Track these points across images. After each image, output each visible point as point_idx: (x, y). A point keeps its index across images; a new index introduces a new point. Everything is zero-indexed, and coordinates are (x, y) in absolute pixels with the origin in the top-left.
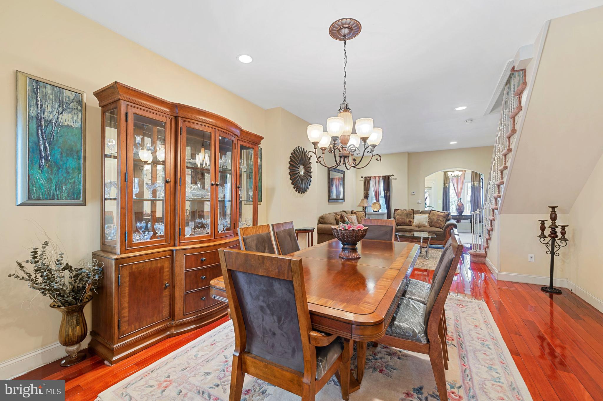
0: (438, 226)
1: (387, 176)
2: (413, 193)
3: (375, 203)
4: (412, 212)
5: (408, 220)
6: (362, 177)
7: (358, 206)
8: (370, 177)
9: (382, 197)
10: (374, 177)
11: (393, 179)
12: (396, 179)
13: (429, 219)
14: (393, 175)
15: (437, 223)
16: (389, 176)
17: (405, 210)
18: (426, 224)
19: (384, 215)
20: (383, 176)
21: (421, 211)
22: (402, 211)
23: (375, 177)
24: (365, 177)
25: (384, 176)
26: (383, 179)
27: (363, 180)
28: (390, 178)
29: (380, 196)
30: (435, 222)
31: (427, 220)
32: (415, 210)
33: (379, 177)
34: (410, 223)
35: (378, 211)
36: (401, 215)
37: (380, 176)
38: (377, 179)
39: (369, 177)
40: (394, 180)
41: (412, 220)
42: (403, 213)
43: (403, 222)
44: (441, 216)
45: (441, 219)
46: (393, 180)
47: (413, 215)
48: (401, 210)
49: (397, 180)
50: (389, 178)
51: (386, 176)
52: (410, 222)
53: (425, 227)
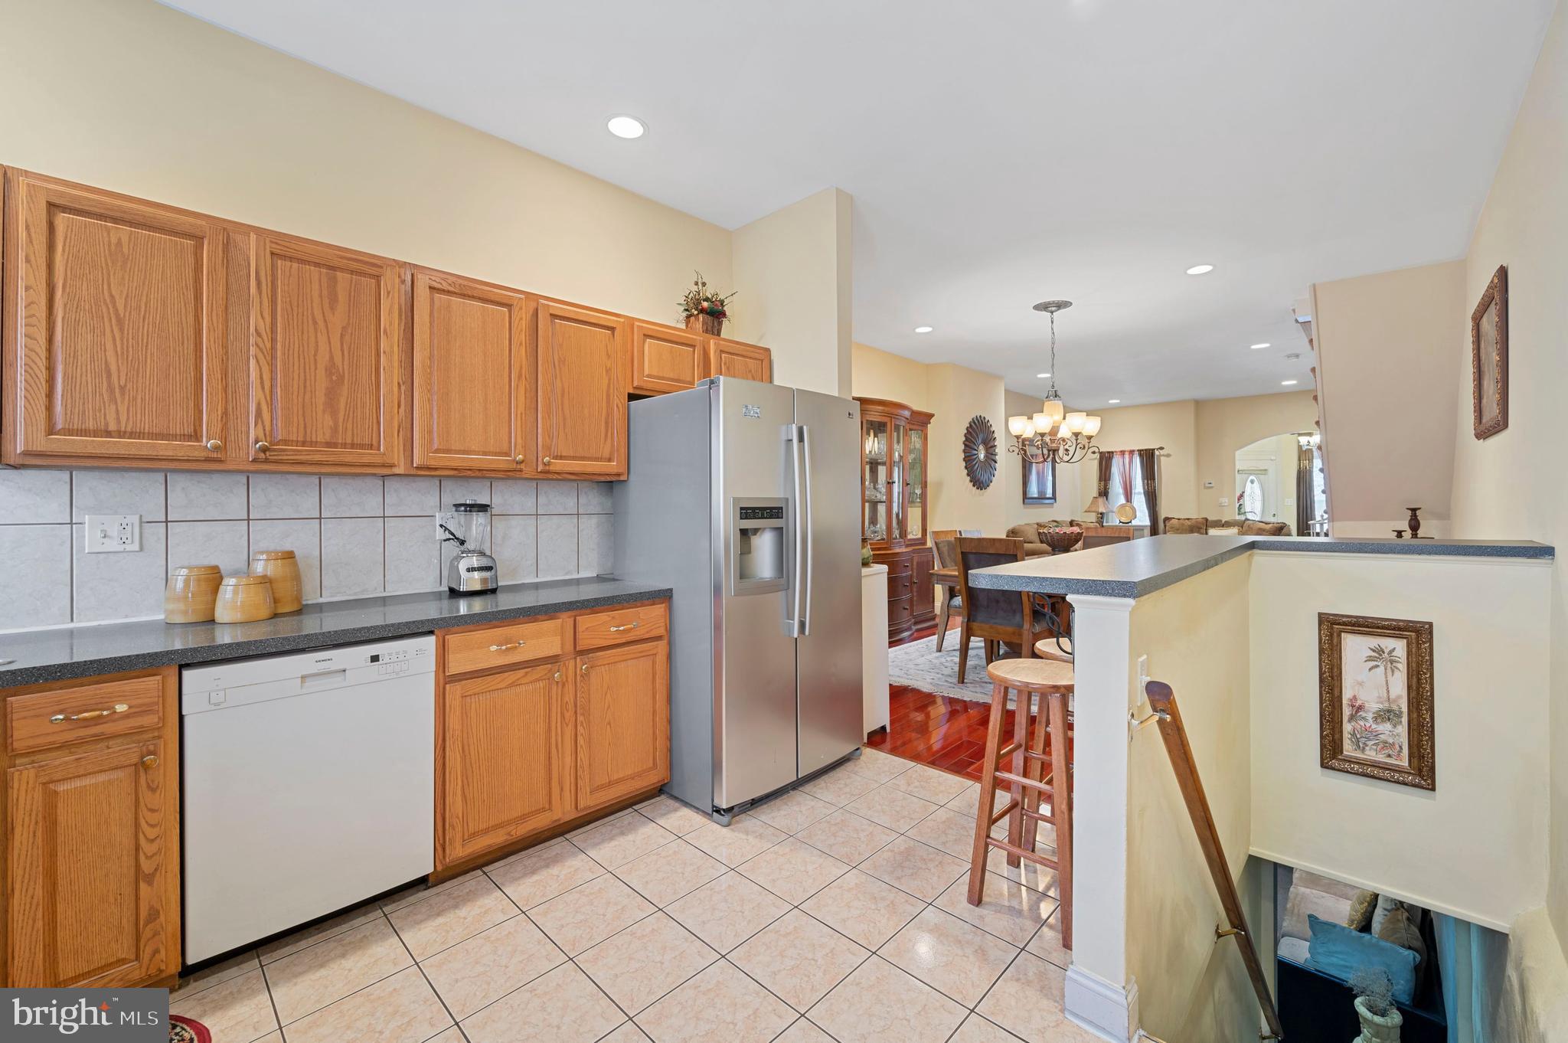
1: (1150, 450)
2: (1210, 483)
3: (1122, 506)
4: (1203, 524)
6: (1094, 453)
7: (1086, 512)
8: (1112, 452)
9: (1139, 493)
10: (1121, 451)
11: (1163, 455)
12: (1168, 456)
14: (1161, 448)
16: (1153, 450)
17: (1188, 519)
19: (1143, 530)
20: (1139, 451)
21: (1225, 522)
22: (1181, 521)
23: (1123, 453)
24: (1101, 453)
25: (1143, 450)
26: (1141, 455)
27: (1096, 459)
28: (1157, 453)
29: (1133, 491)
32: (1210, 519)
33: (1132, 452)
35: (1130, 522)
36: (1178, 530)
37: (1134, 451)
38: (1127, 456)
39: (1109, 452)
40: (1164, 458)
42: (1183, 524)
46: (1162, 458)
47: (1206, 529)
48: (1179, 519)
49: (1170, 458)
50: (1153, 454)
51: (1146, 450)
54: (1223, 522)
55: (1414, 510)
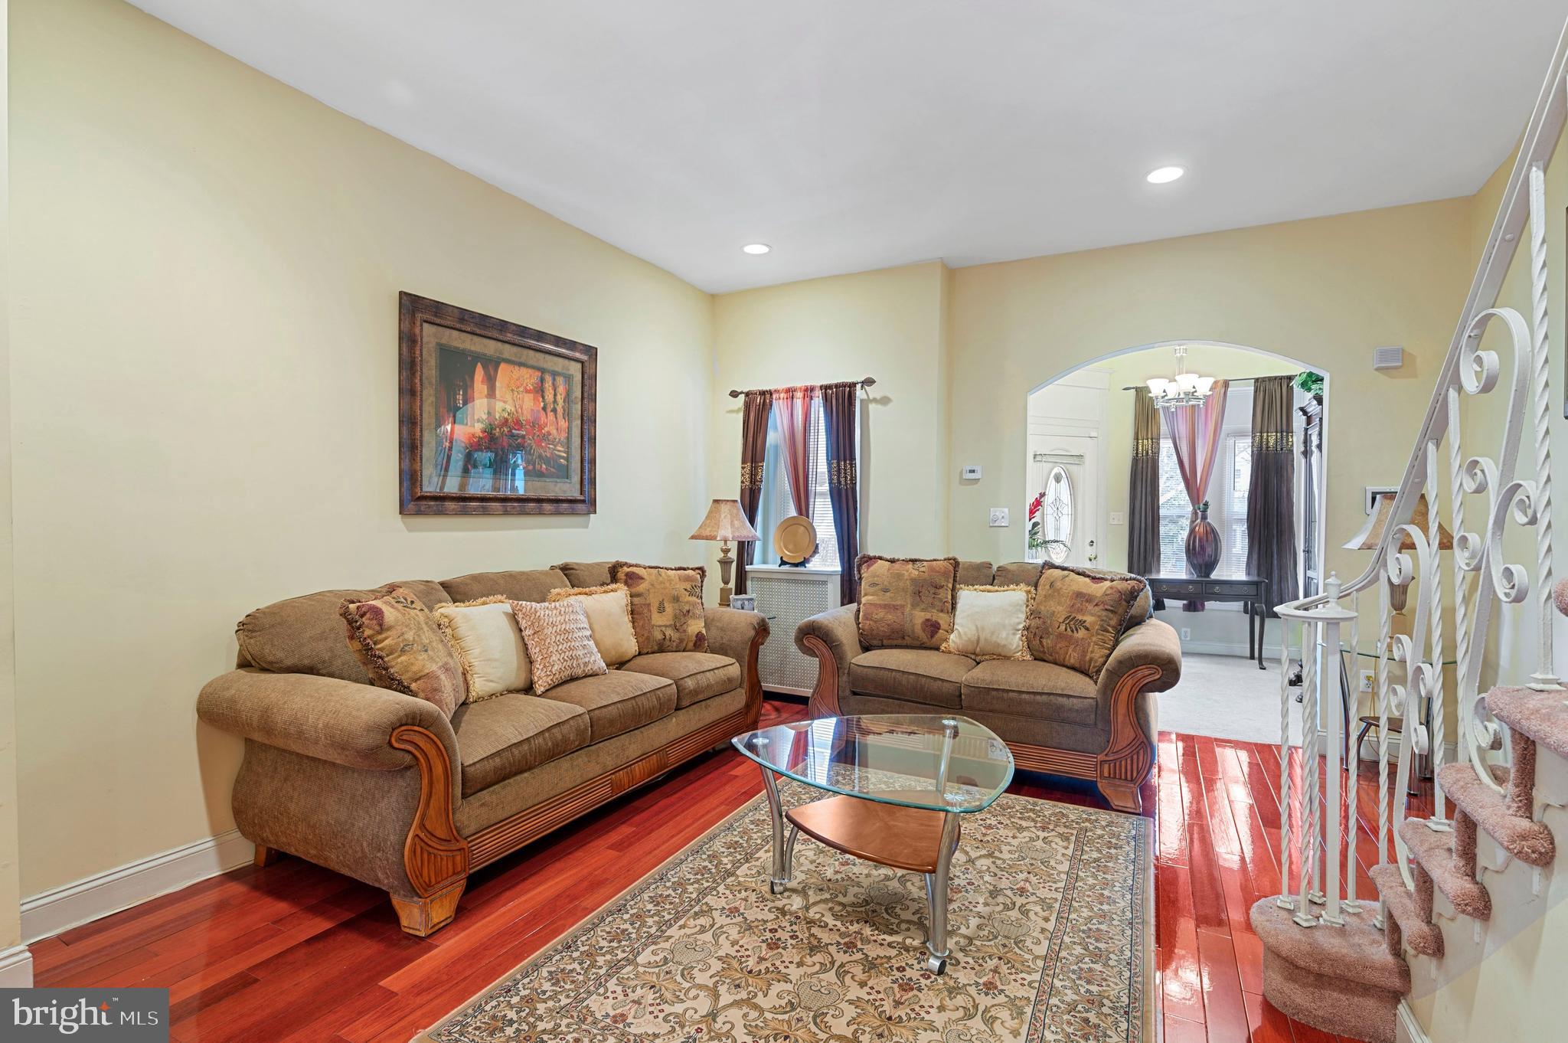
0: (1073, 658)
1: (844, 385)
2: (973, 471)
3: (792, 524)
4: (945, 574)
5: (919, 617)
6: (734, 394)
7: (693, 537)
8: (771, 393)
9: (822, 494)
10: (788, 391)
11: (875, 400)
12: (885, 401)
13: (1033, 614)
14: (869, 382)
15: (1070, 640)
16: (854, 385)
17: (914, 561)
18: (1015, 643)
19: (825, 583)
20: (825, 388)
21: (1000, 569)
22: (897, 565)
23: (790, 392)
24: (747, 394)
25: (830, 387)
26: (826, 398)
27: (738, 408)
28: (860, 393)
29: (812, 488)
30: (1060, 636)
31: (1020, 619)
32: (960, 560)
33: (809, 391)
34: (930, 639)
35: (804, 563)
36: (886, 591)
37: (812, 389)
39: (763, 393)
40: (879, 406)
41: (943, 619)
42: (899, 576)
43: (893, 631)
44: (1089, 598)
45: (1089, 619)
46: (872, 407)
47: (953, 589)
48: (893, 561)
49: (890, 406)
50: (851, 397)
51: (837, 386)
52: (933, 627)
53: (1007, 658)
54: (995, 567)
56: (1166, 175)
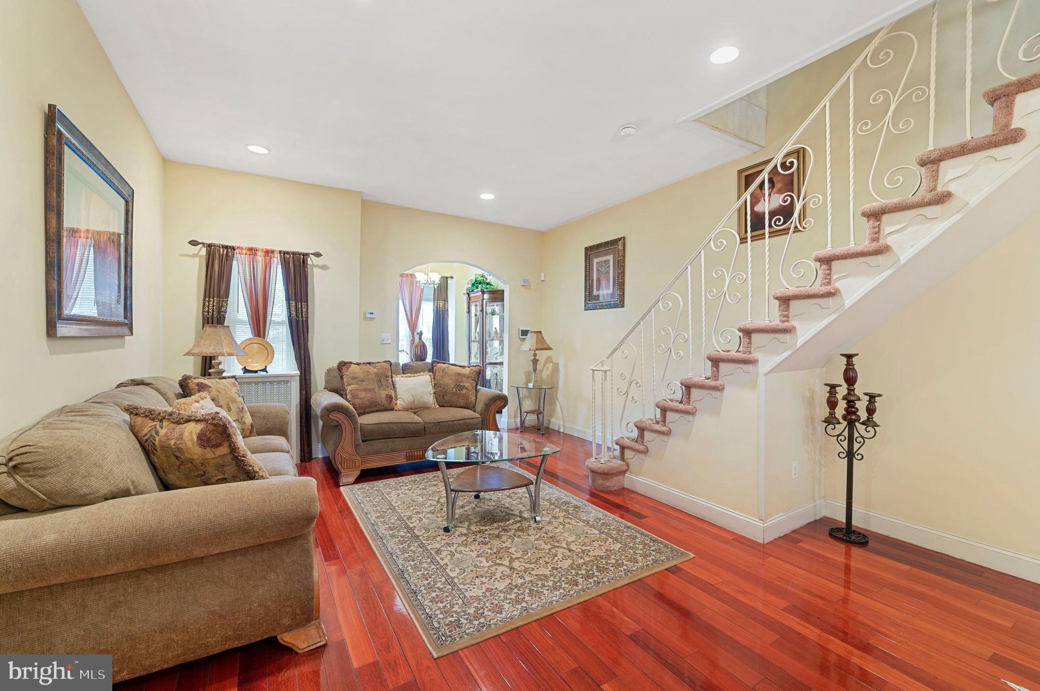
0: (462, 402)
1: (299, 254)
2: (372, 313)
3: (248, 342)
4: (386, 369)
5: (384, 393)
6: (194, 243)
8: (233, 248)
9: (279, 323)
10: (250, 249)
11: (318, 266)
12: (325, 267)
13: (435, 386)
14: (318, 255)
15: (459, 395)
16: (307, 255)
17: (370, 363)
18: (430, 400)
19: (285, 382)
20: (283, 253)
21: (405, 365)
22: (363, 366)
23: (252, 251)
24: (210, 246)
25: (288, 253)
26: (286, 260)
27: (194, 256)
28: (311, 260)
29: (268, 319)
30: (454, 394)
31: (430, 389)
33: (268, 253)
34: (388, 406)
35: (265, 370)
36: (363, 381)
37: (273, 252)
38: (260, 258)
39: (227, 247)
40: (321, 270)
41: (392, 393)
42: (368, 372)
43: (371, 403)
44: (464, 376)
45: (467, 385)
46: (316, 270)
47: (392, 377)
48: (358, 364)
49: (329, 270)
50: (304, 262)
51: (293, 253)
52: (390, 398)
53: (428, 408)
54: (401, 365)
55: (849, 357)
56: (487, 196)
